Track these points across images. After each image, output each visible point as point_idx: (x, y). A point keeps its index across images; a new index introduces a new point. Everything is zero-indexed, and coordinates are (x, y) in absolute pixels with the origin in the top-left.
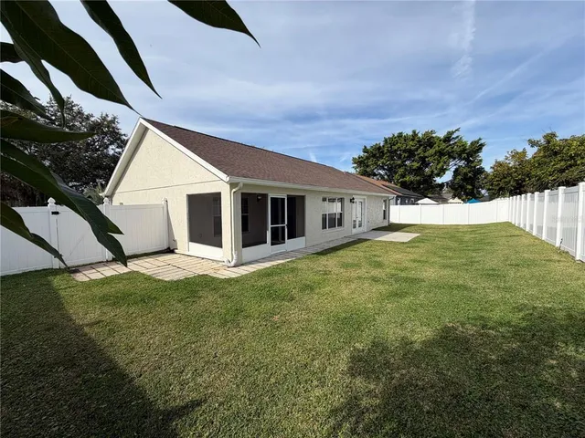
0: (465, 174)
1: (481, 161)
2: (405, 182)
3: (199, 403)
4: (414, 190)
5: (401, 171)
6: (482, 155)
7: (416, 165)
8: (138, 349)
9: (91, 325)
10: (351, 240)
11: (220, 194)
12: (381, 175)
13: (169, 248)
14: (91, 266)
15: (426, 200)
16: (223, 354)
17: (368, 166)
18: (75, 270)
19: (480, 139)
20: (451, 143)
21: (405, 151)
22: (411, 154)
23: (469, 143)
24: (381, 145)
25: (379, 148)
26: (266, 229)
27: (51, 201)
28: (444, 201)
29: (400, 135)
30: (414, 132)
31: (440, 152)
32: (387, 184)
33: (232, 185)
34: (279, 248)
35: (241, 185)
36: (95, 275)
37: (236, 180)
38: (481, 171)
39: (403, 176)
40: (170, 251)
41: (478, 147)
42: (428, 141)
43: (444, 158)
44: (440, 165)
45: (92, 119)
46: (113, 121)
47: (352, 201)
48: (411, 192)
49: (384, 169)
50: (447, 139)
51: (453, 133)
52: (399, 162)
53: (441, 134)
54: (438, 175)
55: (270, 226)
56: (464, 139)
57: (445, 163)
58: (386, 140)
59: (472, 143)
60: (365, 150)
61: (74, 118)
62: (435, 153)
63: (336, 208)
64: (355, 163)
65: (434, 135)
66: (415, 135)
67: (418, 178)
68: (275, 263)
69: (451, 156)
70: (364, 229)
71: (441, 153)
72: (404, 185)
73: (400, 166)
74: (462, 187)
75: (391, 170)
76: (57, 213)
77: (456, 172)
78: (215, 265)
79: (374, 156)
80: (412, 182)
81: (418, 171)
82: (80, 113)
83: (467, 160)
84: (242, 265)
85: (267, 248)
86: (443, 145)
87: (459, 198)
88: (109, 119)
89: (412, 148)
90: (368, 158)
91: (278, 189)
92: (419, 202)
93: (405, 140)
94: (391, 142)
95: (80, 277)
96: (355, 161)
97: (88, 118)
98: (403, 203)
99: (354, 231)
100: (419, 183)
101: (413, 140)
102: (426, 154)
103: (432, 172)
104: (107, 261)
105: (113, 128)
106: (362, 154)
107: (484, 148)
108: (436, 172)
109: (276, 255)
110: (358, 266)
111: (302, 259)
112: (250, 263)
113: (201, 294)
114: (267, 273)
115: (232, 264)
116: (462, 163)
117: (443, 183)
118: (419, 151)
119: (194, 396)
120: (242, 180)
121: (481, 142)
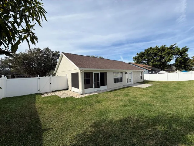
0: (181, 61)
1: (187, 55)
2: (154, 65)
3: (51, 129)
4: (158, 68)
5: (152, 61)
6: (187, 53)
7: (158, 58)
8: (45, 115)
9: (38, 108)
10: (125, 87)
11: (78, 73)
12: (144, 62)
13: (67, 88)
14: (47, 93)
15: (163, 72)
16: (64, 118)
17: (139, 60)
18: (42, 94)
19: (186, 47)
20: (173, 49)
21: (153, 53)
22: (156, 54)
23: (181, 49)
24: (144, 52)
25: (143, 53)
26: (93, 83)
27: (38, 76)
28: (173, 71)
29: (151, 48)
30: (157, 46)
31: (167, 53)
32: (146, 66)
33: (81, 70)
34: (97, 89)
35: (83, 70)
36: (46, 95)
37: (82, 69)
38: (188, 59)
39: (153, 63)
40: (67, 89)
41: (185, 50)
42: (163, 49)
43: (170, 55)
44: (168, 58)
45: (53, 52)
46: (58, 52)
47: (126, 73)
48: (157, 69)
49: (146, 61)
50: (171, 48)
51: (173, 45)
52: (151, 58)
53: (169, 46)
54: (168, 62)
55: (94, 82)
56: (179, 47)
57: (171, 57)
58: (145, 50)
59: (182, 49)
60: (138, 54)
61: (49, 53)
62: (166, 53)
63: (119, 76)
64: (134, 59)
65: (165, 47)
66: (157, 47)
67: (159, 63)
68: (94, 94)
69: (173, 54)
70: (132, 82)
71: (169, 53)
72: (154, 66)
73: (151, 59)
74: (180, 66)
75: (148, 61)
76: (39, 79)
77: (176, 60)
78: (77, 94)
79: (141, 56)
80: (157, 65)
81: (159, 60)
82: (51, 51)
83: (181, 55)
84: (84, 94)
85: (93, 89)
86: (169, 50)
87: (179, 70)
88: (57, 52)
89: (156, 52)
90: (139, 57)
91: (96, 71)
92: (159, 72)
93: (153, 50)
94: (148, 51)
95: (43, 96)
96: (134, 58)
97: (52, 52)
98: (152, 73)
99: (128, 84)
100: (160, 65)
101: (156, 49)
102: (162, 54)
103: (165, 60)
104: (51, 92)
105: (58, 54)
106: (136, 56)
107: (188, 50)
108: (167, 60)
109: (96, 91)
110: (119, 96)
111: (104, 93)
112: (87, 94)
113: (68, 102)
114: (88, 97)
115: (81, 94)
116: (179, 56)
117: (171, 65)
118: (159, 53)
119: (51, 127)
120: (83, 69)
121: (187, 48)
